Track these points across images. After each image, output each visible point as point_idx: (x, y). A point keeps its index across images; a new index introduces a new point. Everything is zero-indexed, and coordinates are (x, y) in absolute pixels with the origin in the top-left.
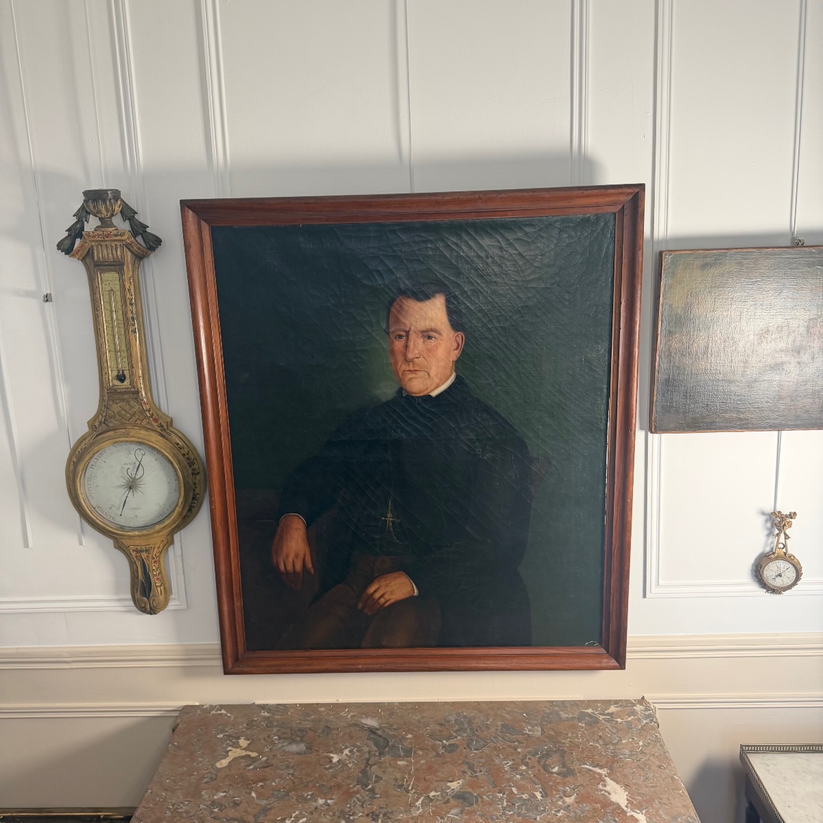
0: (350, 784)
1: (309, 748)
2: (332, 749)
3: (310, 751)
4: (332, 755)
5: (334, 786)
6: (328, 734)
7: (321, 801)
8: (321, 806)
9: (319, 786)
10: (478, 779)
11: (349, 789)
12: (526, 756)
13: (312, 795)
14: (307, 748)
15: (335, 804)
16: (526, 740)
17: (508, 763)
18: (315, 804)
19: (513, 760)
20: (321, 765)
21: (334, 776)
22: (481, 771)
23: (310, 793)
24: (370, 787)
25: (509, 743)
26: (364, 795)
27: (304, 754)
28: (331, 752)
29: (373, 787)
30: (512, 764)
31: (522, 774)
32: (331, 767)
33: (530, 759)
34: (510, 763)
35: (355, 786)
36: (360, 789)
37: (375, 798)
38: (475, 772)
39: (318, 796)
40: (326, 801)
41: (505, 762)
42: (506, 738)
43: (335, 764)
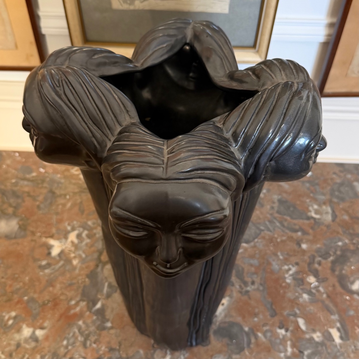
0: (71, 299)
1: (23, 227)
2: (54, 230)
3: (22, 233)
4: (52, 242)
5: (49, 301)
6: (51, 204)
7: (27, 332)
8: (26, 341)
9: (28, 302)
10: (250, 298)
11: (69, 308)
12: (314, 257)
13: (15, 318)
14: (20, 227)
15: (47, 338)
16: (312, 228)
17: (290, 269)
18: (17, 337)
19: (297, 264)
20: (35, 260)
21: (51, 283)
22: (253, 283)
23: (13, 314)
24: (99, 306)
25: (290, 234)
26: (89, 321)
27: (15, 238)
28: (52, 237)
29: (103, 305)
30: (297, 273)
31: (310, 293)
32: (49, 265)
33: (320, 263)
34: (294, 270)
35: (77, 304)
36: (85, 309)
37: (104, 328)
38: (246, 284)
39: (24, 321)
40: (34, 332)
41: (286, 267)
42: (286, 224)
43: (54, 258)
